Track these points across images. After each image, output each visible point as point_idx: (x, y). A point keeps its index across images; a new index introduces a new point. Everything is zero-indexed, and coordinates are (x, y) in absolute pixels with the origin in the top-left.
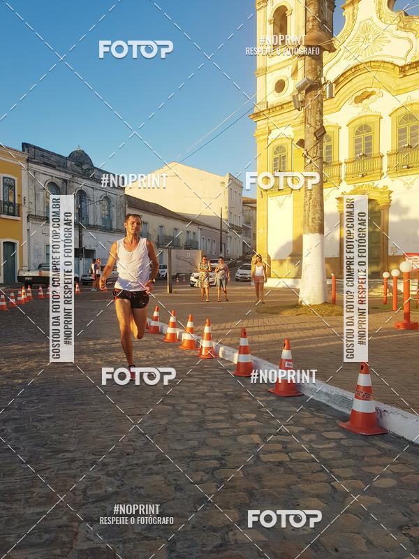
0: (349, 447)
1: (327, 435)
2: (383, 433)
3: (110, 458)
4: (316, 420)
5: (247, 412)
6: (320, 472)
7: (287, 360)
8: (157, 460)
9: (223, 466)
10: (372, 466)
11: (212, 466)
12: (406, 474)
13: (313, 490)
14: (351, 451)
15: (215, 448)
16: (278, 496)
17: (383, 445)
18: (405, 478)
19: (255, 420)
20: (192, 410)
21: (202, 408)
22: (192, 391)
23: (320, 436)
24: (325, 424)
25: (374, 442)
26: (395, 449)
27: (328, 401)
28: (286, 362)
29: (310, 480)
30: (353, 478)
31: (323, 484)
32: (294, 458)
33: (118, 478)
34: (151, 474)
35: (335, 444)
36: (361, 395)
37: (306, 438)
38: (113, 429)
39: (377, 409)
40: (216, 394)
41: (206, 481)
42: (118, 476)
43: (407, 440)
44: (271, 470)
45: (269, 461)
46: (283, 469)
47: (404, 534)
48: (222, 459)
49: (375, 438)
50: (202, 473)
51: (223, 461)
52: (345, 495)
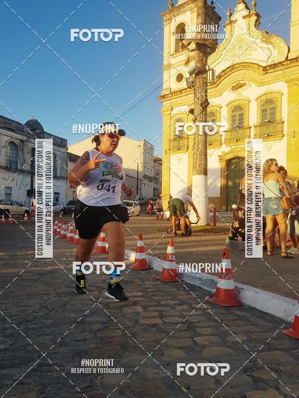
1: (195, 306)
2: (241, 305)
5: (135, 292)
6: (186, 331)
7: (170, 254)
8: (51, 325)
9: (107, 328)
11: (97, 328)
12: (255, 332)
13: (178, 343)
18: (253, 334)
19: (141, 296)
23: (190, 306)
25: (232, 311)
26: (248, 315)
27: (201, 284)
28: (170, 256)
29: (176, 337)
30: (212, 335)
31: (186, 339)
32: (166, 321)
34: (43, 335)
35: (202, 312)
36: (223, 275)
37: (179, 308)
38: (21, 304)
39: (236, 287)
41: (88, 339)
43: (258, 310)
44: (145, 330)
45: (145, 324)
46: (156, 329)
47: (248, 375)
48: (107, 323)
49: (234, 308)
50: (87, 333)
51: (107, 325)
52: (203, 347)
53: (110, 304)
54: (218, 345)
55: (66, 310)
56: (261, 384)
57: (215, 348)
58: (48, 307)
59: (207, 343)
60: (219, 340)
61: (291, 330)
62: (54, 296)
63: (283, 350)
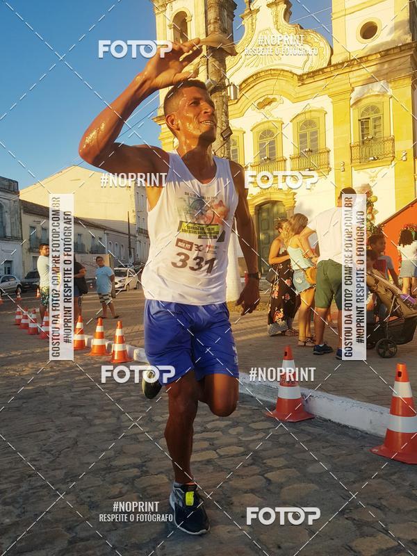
1: (253, 426)
2: (310, 418)
3: (6, 483)
6: (251, 465)
8: (66, 478)
9: (145, 473)
11: (132, 475)
12: (339, 456)
13: (247, 485)
14: (281, 439)
15: (134, 455)
18: (338, 460)
20: (105, 418)
21: (117, 414)
23: (247, 427)
24: (251, 415)
25: (302, 427)
26: (324, 432)
29: (242, 476)
30: (286, 467)
31: (255, 477)
32: (222, 454)
33: (17, 505)
35: (264, 434)
37: (233, 431)
39: (302, 395)
40: (132, 398)
41: (126, 493)
42: (18, 502)
43: (335, 423)
44: (199, 470)
45: (196, 462)
46: (212, 468)
47: (347, 518)
48: (143, 466)
49: (303, 423)
50: (120, 485)
51: (144, 468)
52: (281, 486)
54: (299, 480)
55: (79, 452)
56: (365, 528)
57: (295, 485)
58: (52, 450)
59: (283, 480)
60: (299, 474)
61: (383, 447)
62: (55, 432)
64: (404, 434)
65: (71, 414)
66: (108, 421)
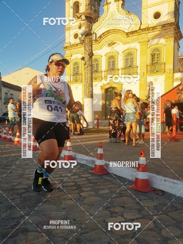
0: (91, 180)
1: (82, 176)
2: (108, 174)
4: (79, 170)
6: (76, 190)
7: (69, 147)
10: (100, 186)
11: (21, 192)
12: (114, 188)
16: (52, 201)
17: (106, 178)
21: (24, 169)
22: (21, 163)
23: (80, 176)
24: (83, 172)
25: (103, 177)
26: (111, 179)
27: (87, 163)
30: (90, 191)
32: (64, 185)
35: (86, 179)
36: (99, 157)
37: (73, 177)
39: (106, 164)
40: (33, 164)
43: (118, 176)
47: (108, 210)
49: (104, 175)
52: (85, 198)
53: (30, 178)
54: (94, 196)
56: (114, 215)
57: (91, 198)
59: (87, 196)
60: (94, 194)
61: (133, 185)
63: (128, 196)
64: (142, 180)
65: (4, 169)
66: (19, 172)
